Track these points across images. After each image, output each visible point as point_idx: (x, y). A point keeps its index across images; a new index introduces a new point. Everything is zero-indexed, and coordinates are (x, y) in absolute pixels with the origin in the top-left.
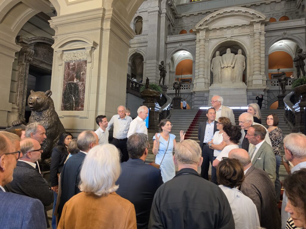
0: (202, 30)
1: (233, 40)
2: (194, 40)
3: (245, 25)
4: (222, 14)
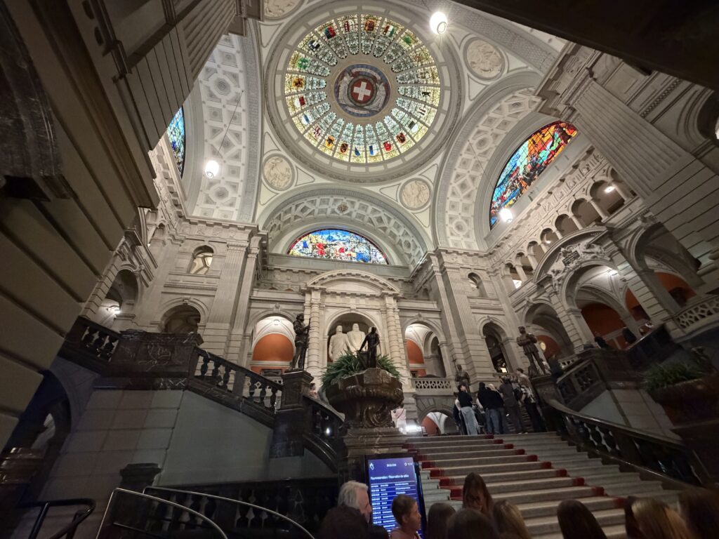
0: (317, 290)
1: (358, 313)
2: (302, 303)
3: (374, 296)
4: (344, 275)
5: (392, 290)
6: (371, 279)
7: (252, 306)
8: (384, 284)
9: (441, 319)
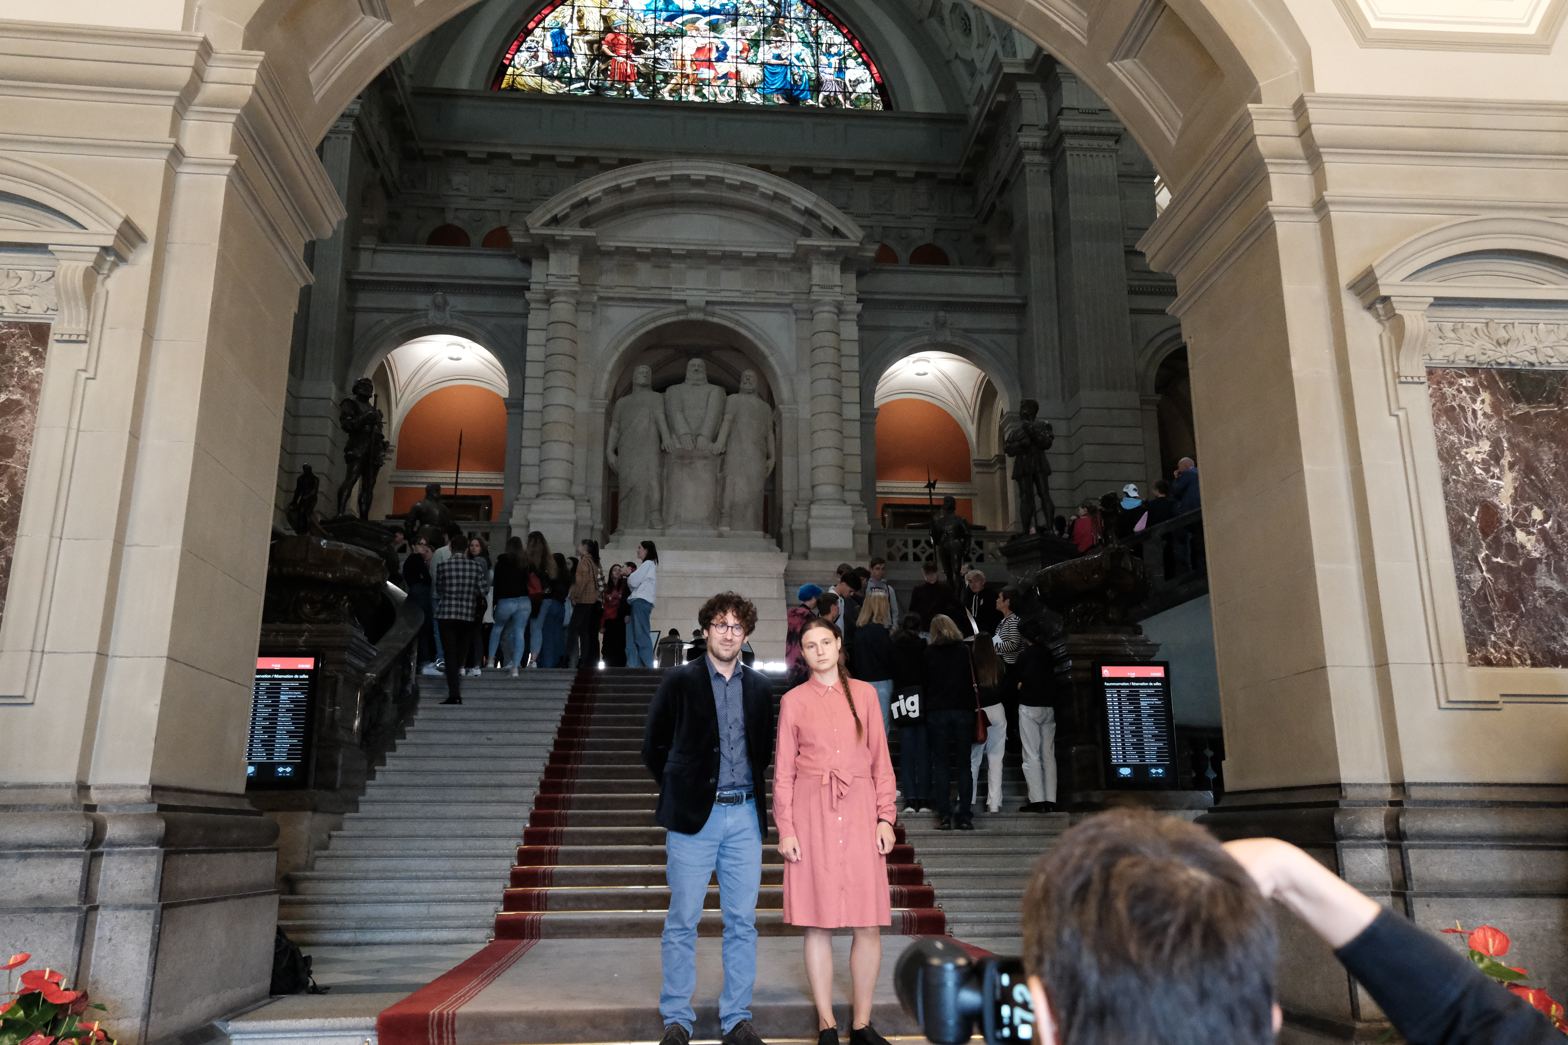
0: (561, 245)
1: (715, 320)
2: (519, 289)
3: (774, 257)
4: (664, 184)
5: (836, 232)
6: (764, 195)
7: (360, 304)
8: (808, 213)
9: (1020, 332)
